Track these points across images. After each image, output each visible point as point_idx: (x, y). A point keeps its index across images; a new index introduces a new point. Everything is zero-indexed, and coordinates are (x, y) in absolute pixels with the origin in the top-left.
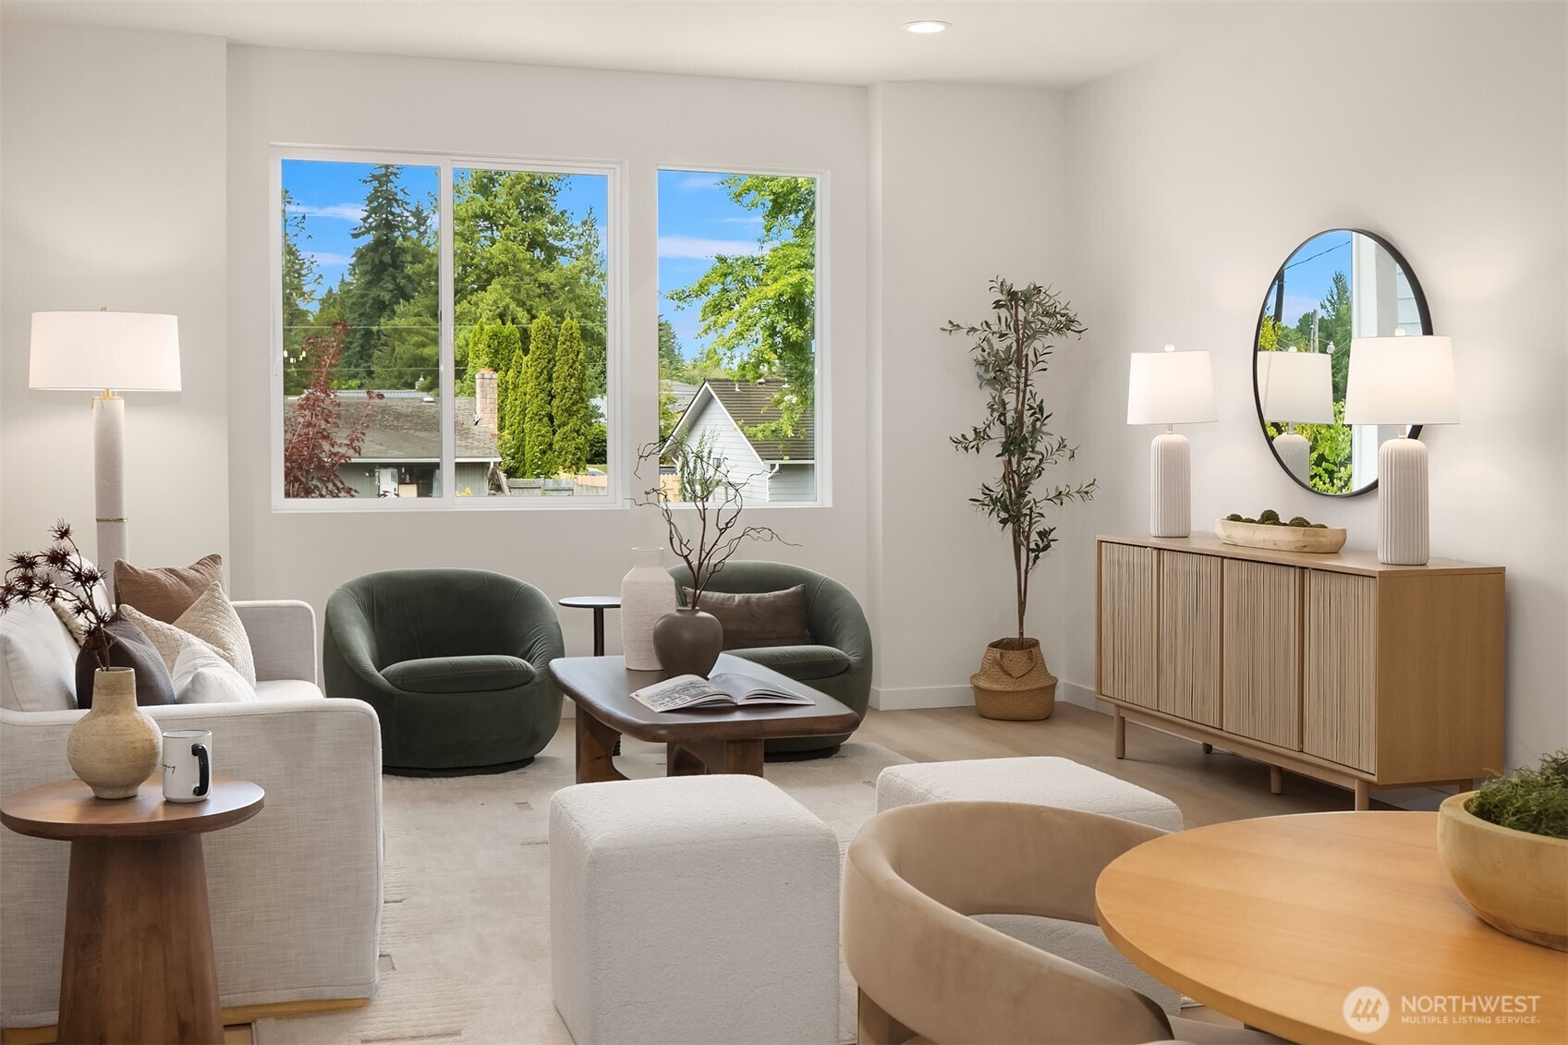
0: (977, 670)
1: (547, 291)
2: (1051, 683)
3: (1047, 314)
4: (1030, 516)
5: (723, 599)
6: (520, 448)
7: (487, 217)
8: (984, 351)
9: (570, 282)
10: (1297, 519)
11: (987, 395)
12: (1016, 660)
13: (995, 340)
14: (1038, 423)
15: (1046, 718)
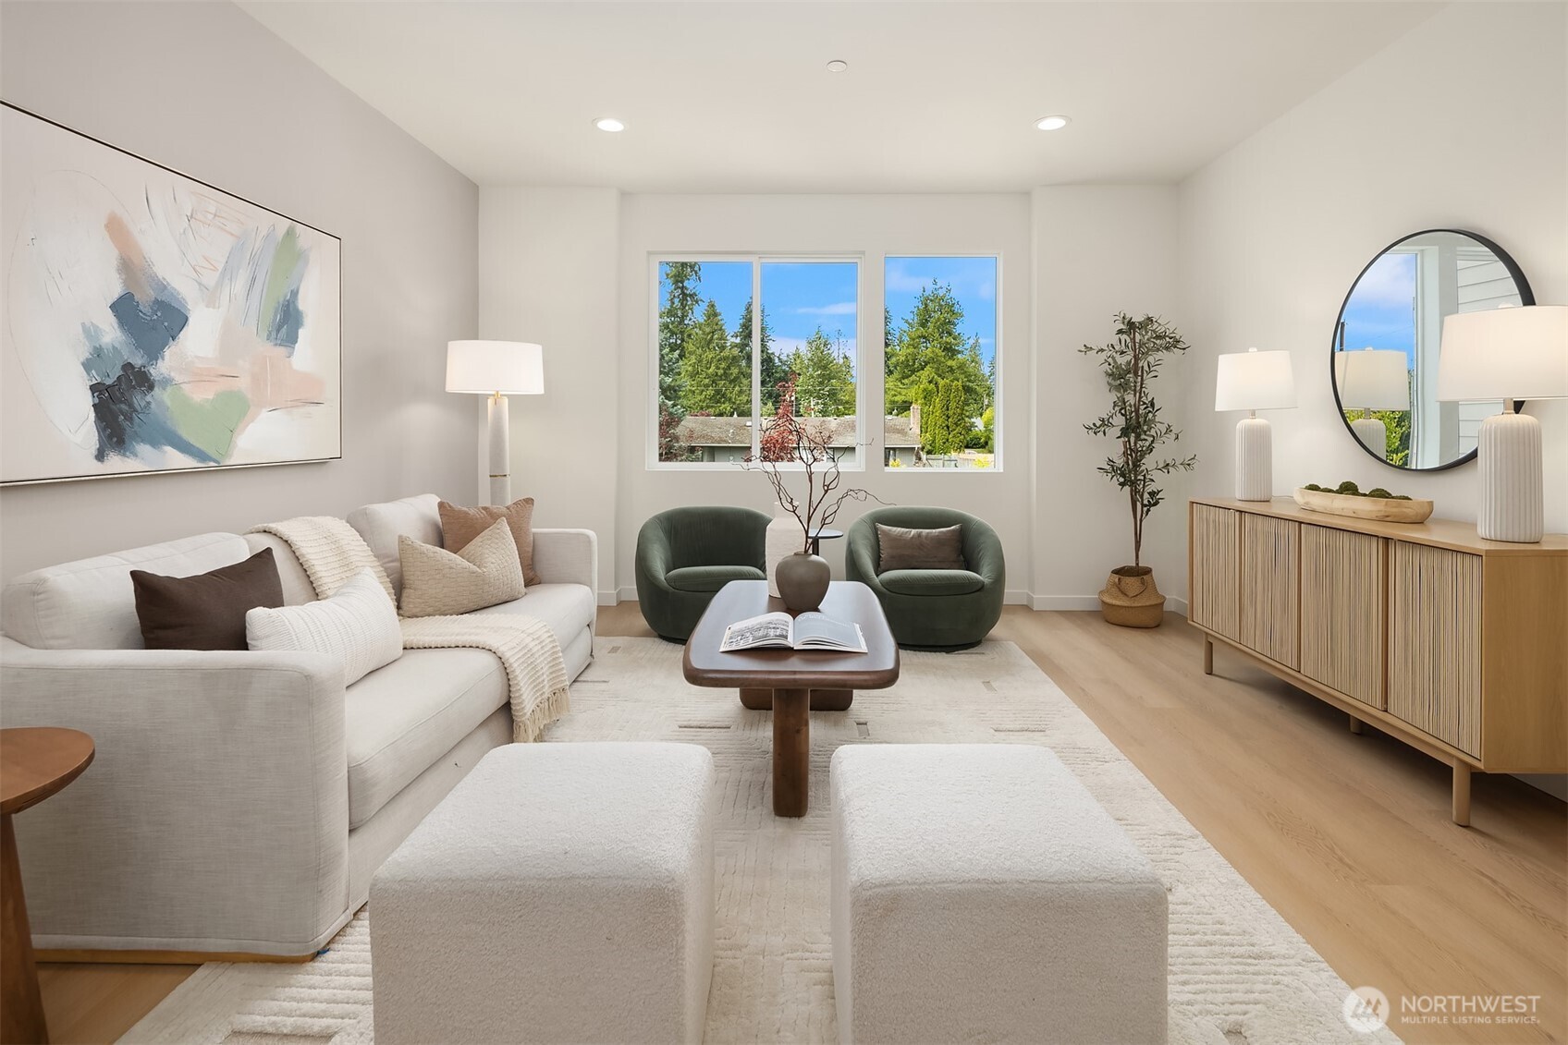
0: (1103, 587)
1: (951, 370)
2: (1159, 601)
3: (1158, 337)
4: (1144, 480)
5: (902, 533)
6: (934, 441)
7: (925, 337)
8: (1110, 364)
9: (962, 367)
10: (1377, 490)
11: (1114, 396)
12: (1132, 583)
13: (1117, 356)
14: (1150, 415)
15: (1158, 626)
